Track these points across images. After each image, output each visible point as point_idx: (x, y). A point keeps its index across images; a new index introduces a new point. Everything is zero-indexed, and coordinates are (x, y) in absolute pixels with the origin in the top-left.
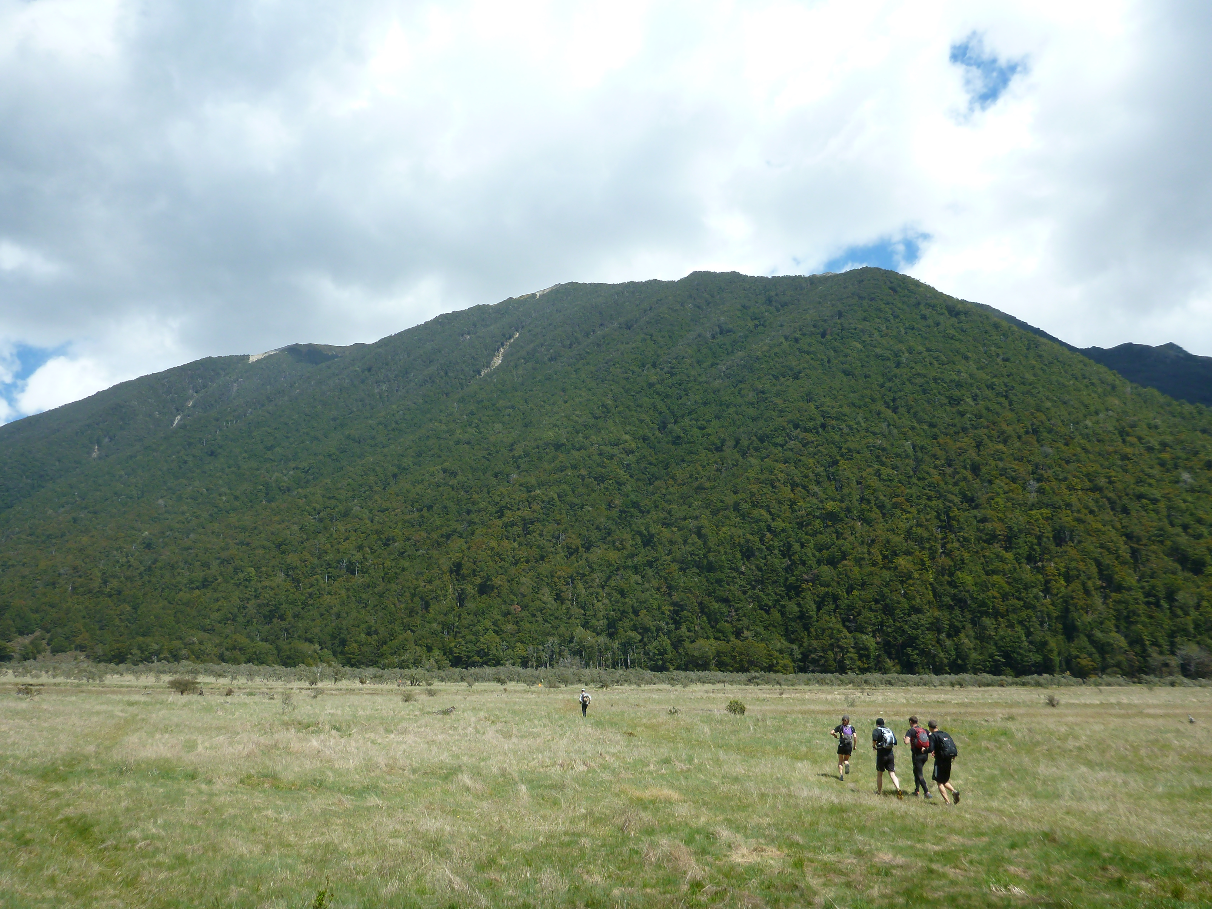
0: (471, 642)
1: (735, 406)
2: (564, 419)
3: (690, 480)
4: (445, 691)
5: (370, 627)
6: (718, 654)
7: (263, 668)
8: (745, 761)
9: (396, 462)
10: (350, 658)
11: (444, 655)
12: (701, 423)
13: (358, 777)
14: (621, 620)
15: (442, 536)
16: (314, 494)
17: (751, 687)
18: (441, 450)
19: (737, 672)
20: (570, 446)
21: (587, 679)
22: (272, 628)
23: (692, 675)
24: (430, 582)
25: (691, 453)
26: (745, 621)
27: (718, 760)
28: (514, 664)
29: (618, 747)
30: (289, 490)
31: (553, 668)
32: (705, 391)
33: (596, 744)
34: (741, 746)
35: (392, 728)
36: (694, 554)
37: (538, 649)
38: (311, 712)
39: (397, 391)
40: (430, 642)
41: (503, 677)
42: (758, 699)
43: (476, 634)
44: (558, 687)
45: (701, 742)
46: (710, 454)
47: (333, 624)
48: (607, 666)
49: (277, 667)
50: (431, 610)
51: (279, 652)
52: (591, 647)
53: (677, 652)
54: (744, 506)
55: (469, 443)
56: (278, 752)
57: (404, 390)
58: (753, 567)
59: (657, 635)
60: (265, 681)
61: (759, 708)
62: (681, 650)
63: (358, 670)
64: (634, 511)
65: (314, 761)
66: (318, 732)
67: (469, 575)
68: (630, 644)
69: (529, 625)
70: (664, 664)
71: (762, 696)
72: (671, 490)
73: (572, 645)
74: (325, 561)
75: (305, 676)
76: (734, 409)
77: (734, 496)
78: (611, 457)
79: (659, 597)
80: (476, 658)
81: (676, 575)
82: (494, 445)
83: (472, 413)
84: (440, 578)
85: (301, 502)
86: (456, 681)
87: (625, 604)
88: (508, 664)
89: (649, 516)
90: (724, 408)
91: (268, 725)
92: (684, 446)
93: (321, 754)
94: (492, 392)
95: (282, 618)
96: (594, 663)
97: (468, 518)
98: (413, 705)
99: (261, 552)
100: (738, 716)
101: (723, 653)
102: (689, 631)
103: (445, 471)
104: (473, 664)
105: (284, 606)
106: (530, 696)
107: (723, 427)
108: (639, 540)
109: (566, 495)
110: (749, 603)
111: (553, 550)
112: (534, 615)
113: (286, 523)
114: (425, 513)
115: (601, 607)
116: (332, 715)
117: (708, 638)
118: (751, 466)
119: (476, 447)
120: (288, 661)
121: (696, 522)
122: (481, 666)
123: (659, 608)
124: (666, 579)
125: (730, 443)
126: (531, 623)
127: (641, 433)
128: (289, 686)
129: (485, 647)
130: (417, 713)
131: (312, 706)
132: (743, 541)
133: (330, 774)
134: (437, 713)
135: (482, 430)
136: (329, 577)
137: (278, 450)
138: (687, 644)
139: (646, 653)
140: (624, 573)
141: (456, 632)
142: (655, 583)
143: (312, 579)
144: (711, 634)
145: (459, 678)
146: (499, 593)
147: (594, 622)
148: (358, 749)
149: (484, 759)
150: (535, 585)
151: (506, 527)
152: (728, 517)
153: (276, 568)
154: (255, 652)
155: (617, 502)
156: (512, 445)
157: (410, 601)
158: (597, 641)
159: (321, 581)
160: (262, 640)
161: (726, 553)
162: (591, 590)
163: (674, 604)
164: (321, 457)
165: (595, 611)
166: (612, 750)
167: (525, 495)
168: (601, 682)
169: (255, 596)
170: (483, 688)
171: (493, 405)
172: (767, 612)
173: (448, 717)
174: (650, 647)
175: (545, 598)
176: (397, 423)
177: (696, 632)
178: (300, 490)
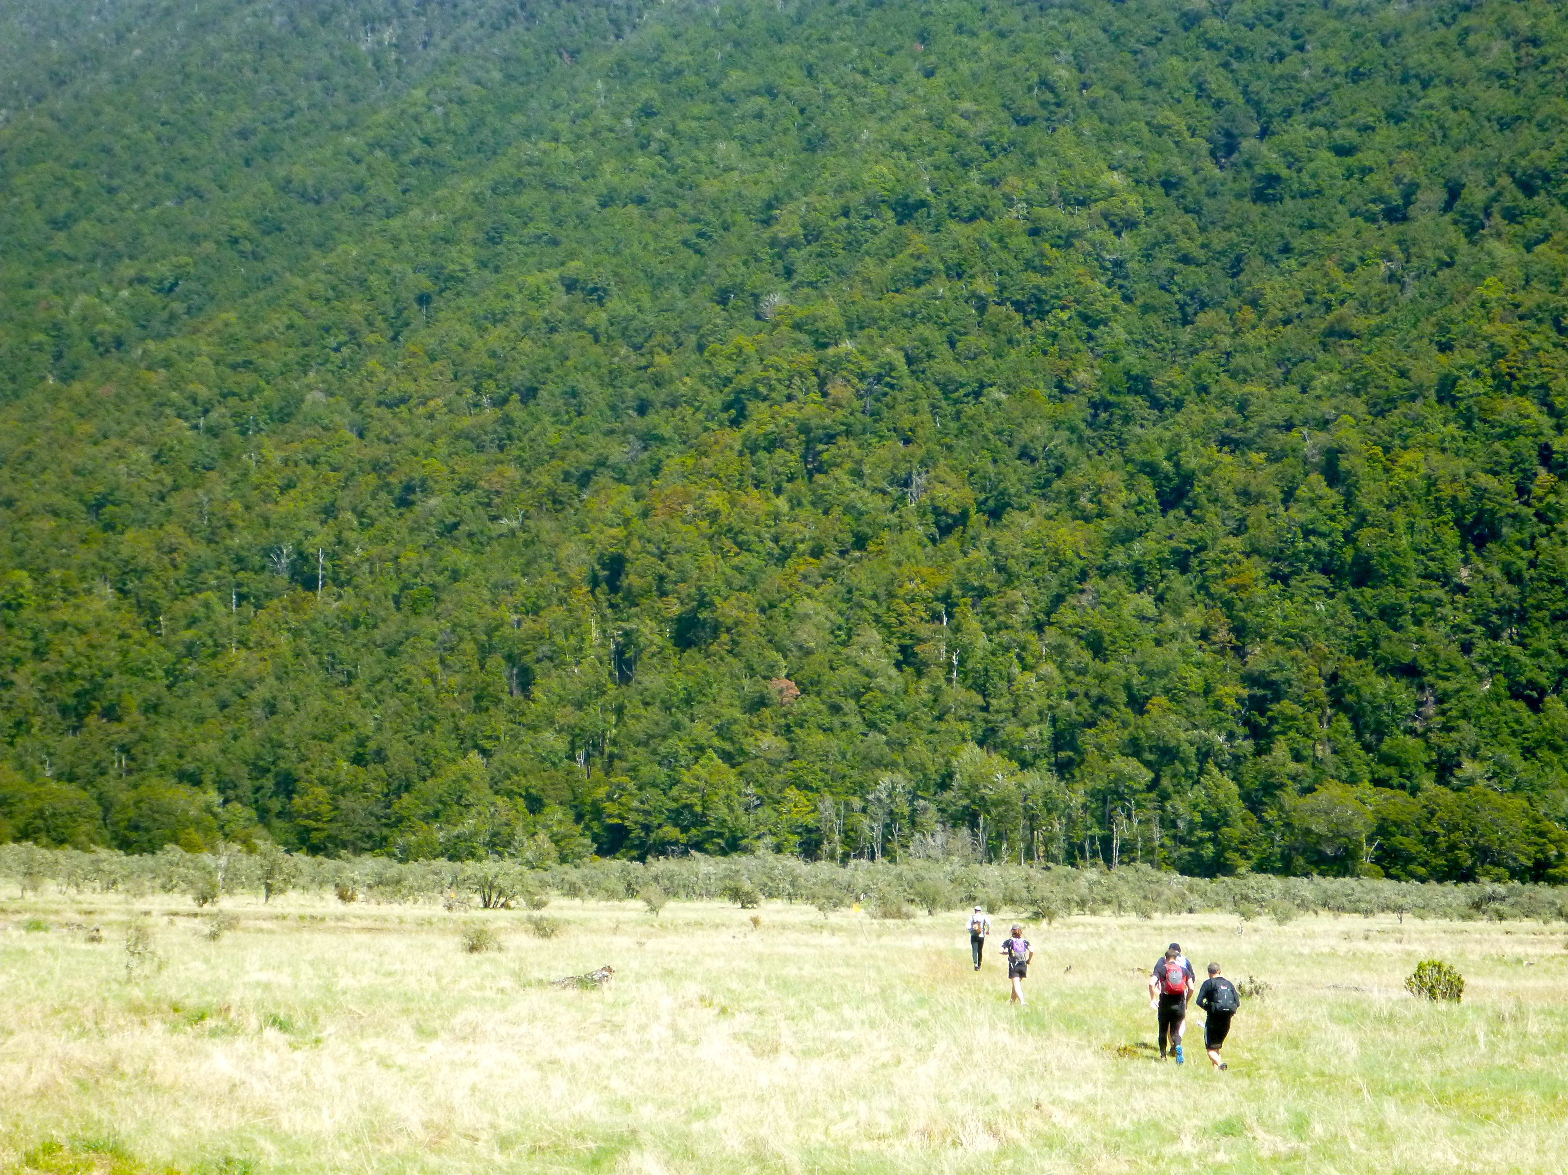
0: (654, 785)
1: (1449, 82)
2: (926, 125)
3: (1305, 309)
4: (582, 923)
5: (362, 742)
6: (1383, 829)
7: (64, 856)
8: (1461, 1131)
9: (428, 259)
10: (308, 830)
11: (579, 818)
12: (1345, 134)
13: (345, 1155)
14: (1092, 724)
15: (567, 476)
16: (191, 356)
17: (1481, 925)
18: (560, 224)
19: (1440, 881)
20: (944, 208)
21: (994, 894)
22: (85, 744)
23: (1304, 886)
24: (535, 610)
25: (1311, 226)
26: (1468, 732)
27: (1381, 1127)
28: (778, 849)
29: (1088, 1089)
30: (119, 343)
31: (893, 860)
32: (1357, 36)
33: (1022, 1077)
34: (1450, 1091)
35: (437, 1024)
36: (1313, 532)
37: (847, 805)
38: (207, 978)
39: (425, 45)
40: (534, 784)
41: (747, 886)
42: (1501, 960)
43: (669, 761)
44: (908, 916)
45: (1332, 1077)
46: (1370, 231)
47: (257, 733)
48: (1050, 857)
49: (103, 853)
50: (537, 693)
51: (107, 810)
52: (1004, 802)
53: (1261, 820)
54: (1469, 386)
55: (641, 201)
56: (120, 1085)
57: (446, 44)
58: (1495, 572)
59: (1201, 771)
60: (72, 891)
61: (1503, 984)
62: (1270, 814)
63: (330, 864)
64: (1136, 403)
65: (223, 1111)
66: (231, 1031)
67: (647, 592)
68: (1121, 797)
69: (821, 737)
70: (1219, 854)
71: (1512, 949)
72: (1249, 338)
73: (948, 795)
74: (227, 550)
75: (184, 879)
76: (1446, 92)
77: (1442, 358)
78: (1066, 241)
79: (1208, 658)
80: (671, 832)
81: (1259, 593)
82: (716, 205)
83: (648, 112)
84: (562, 601)
85: (157, 378)
86: (612, 895)
87: (1102, 678)
88: (763, 848)
89: (1180, 418)
90: (1415, 86)
91: (88, 1011)
92: (1289, 204)
93: (240, 1092)
94: (706, 45)
95: (111, 714)
96: (1011, 848)
97: (641, 424)
98: (493, 961)
99: (48, 524)
100: (1442, 1005)
101: (1395, 823)
102: (1298, 757)
103: (571, 285)
104: (662, 849)
105: (115, 680)
106: (825, 938)
107: (1410, 146)
108: (1147, 489)
109: (929, 356)
110: (1481, 678)
111: (893, 518)
112: (836, 709)
113: (115, 442)
114: (514, 408)
115: (1034, 685)
116: (267, 987)
117: (1353, 780)
118: (1493, 266)
119: (664, 213)
120: (133, 836)
121: (1322, 438)
122: (685, 853)
123: (1207, 691)
124: (1228, 605)
125: (1435, 196)
126: (828, 730)
127: (1157, 165)
128: (139, 905)
129: (694, 799)
130: (507, 982)
131: (207, 961)
132: (1464, 495)
133: (268, 1146)
134: (564, 984)
135: (678, 161)
136: (242, 597)
137: (84, 226)
138: (1289, 797)
139: (1169, 823)
140: (1103, 586)
141: (611, 757)
142: (1195, 616)
143: (194, 604)
144: (1364, 772)
145: (621, 888)
146: (735, 643)
147: (1011, 729)
148: (342, 1079)
149: (700, 1114)
150: (841, 620)
151: (753, 453)
152: (1418, 422)
153: (91, 571)
154: (41, 811)
155: (1082, 376)
156: (770, 206)
157: (476, 667)
158: (1020, 785)
159: (220, 609)
160: (59, 777)
161: (1411, 527)
162: (1005, 636)
163: (1250, 680)
164: (208, 247)
165: (1016, 699)
166: (1071, 1095)
167: (809, 357)
168: (1033, 902)
169: (36, 652)
170: (692, 916)
171: (713, 85)
172: (1535, 705)
173: (594, 995)
174: (1179, 805)
175: (867, 660)
176: (426, 141)
177: (1317, 763)
178: (151, 345)
